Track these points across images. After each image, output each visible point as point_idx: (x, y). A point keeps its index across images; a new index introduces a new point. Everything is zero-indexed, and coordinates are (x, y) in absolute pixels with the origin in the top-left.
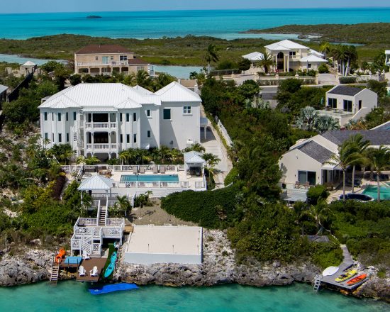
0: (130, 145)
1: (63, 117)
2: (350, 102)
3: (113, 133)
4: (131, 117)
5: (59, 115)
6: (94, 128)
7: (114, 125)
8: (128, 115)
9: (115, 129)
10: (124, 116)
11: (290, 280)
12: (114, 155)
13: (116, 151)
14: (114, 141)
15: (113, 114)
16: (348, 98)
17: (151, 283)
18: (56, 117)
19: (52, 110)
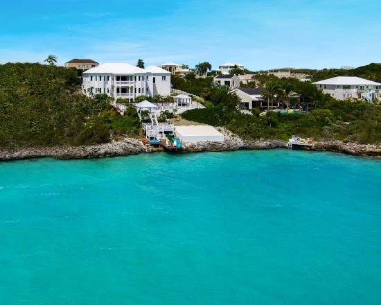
0: (140, 94)
1: (102, 78)
2: (229, 82)
3: (132, 87)
4: (141, 78)
5: (100, 77)
6: (121, 85)
7: (132, 83)
8: (139, 77)
9: (133, 85)
10: (137, 78)
11: (274, 146)
12: (132, 100)
13: (133, 97)
14: (132, 92)
15: (131, 77)
16: (227, 80)
17: (204, 150)
18: (98, 78)
19: (96, 75)
